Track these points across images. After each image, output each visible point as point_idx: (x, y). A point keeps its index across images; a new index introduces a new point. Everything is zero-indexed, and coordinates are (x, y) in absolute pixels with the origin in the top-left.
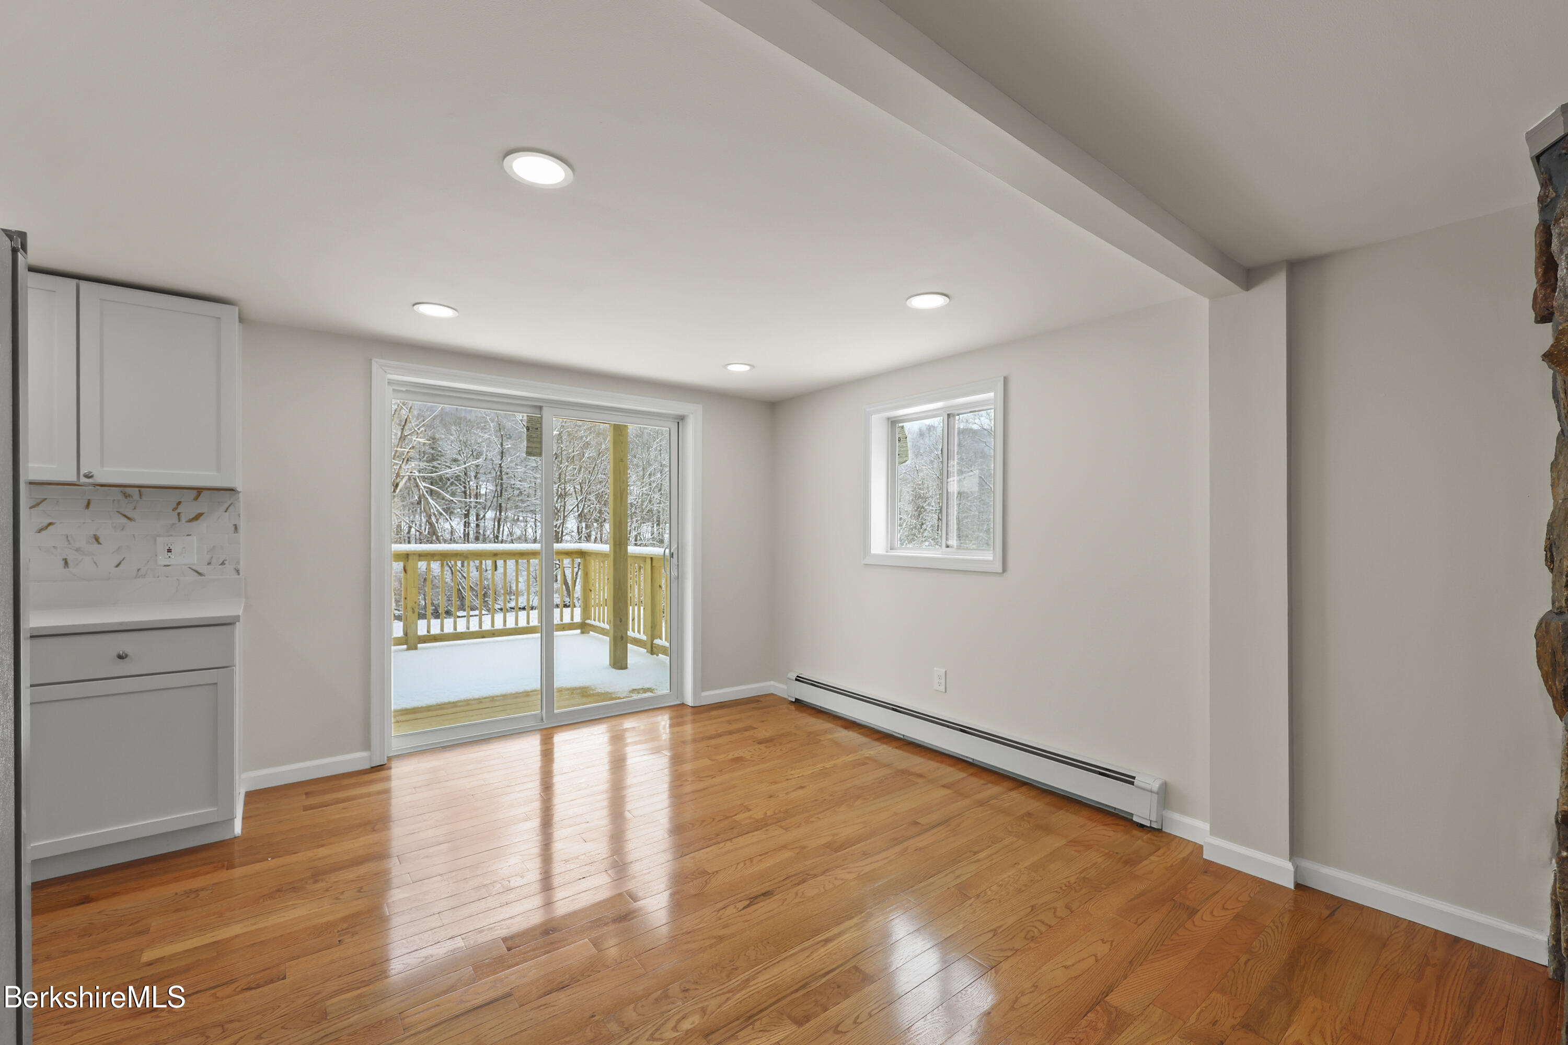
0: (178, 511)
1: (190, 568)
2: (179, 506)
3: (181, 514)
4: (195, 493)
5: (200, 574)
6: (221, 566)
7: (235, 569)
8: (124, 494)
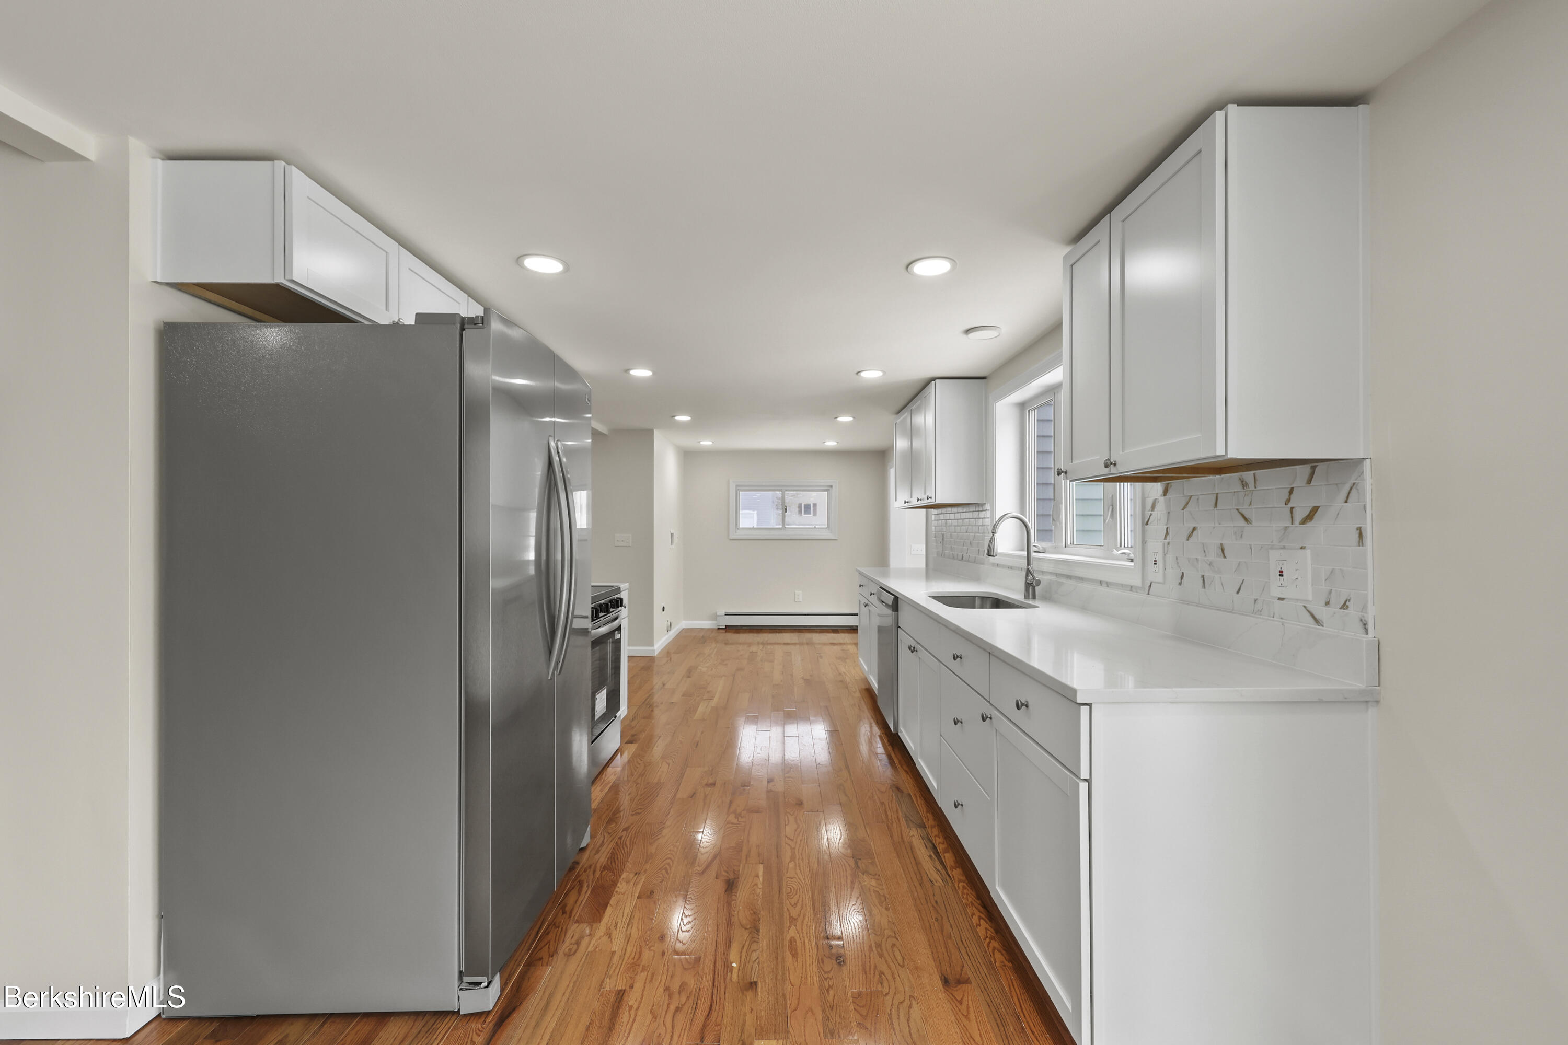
0: (1290, 505)
1: (1305, 607)
2: (1292, 496)
3: (1294, 510)
4: (1307, 469)
5: (1316, 621)
6: (1342, 610)
7: (1361, 620)
8: (1242, 482)
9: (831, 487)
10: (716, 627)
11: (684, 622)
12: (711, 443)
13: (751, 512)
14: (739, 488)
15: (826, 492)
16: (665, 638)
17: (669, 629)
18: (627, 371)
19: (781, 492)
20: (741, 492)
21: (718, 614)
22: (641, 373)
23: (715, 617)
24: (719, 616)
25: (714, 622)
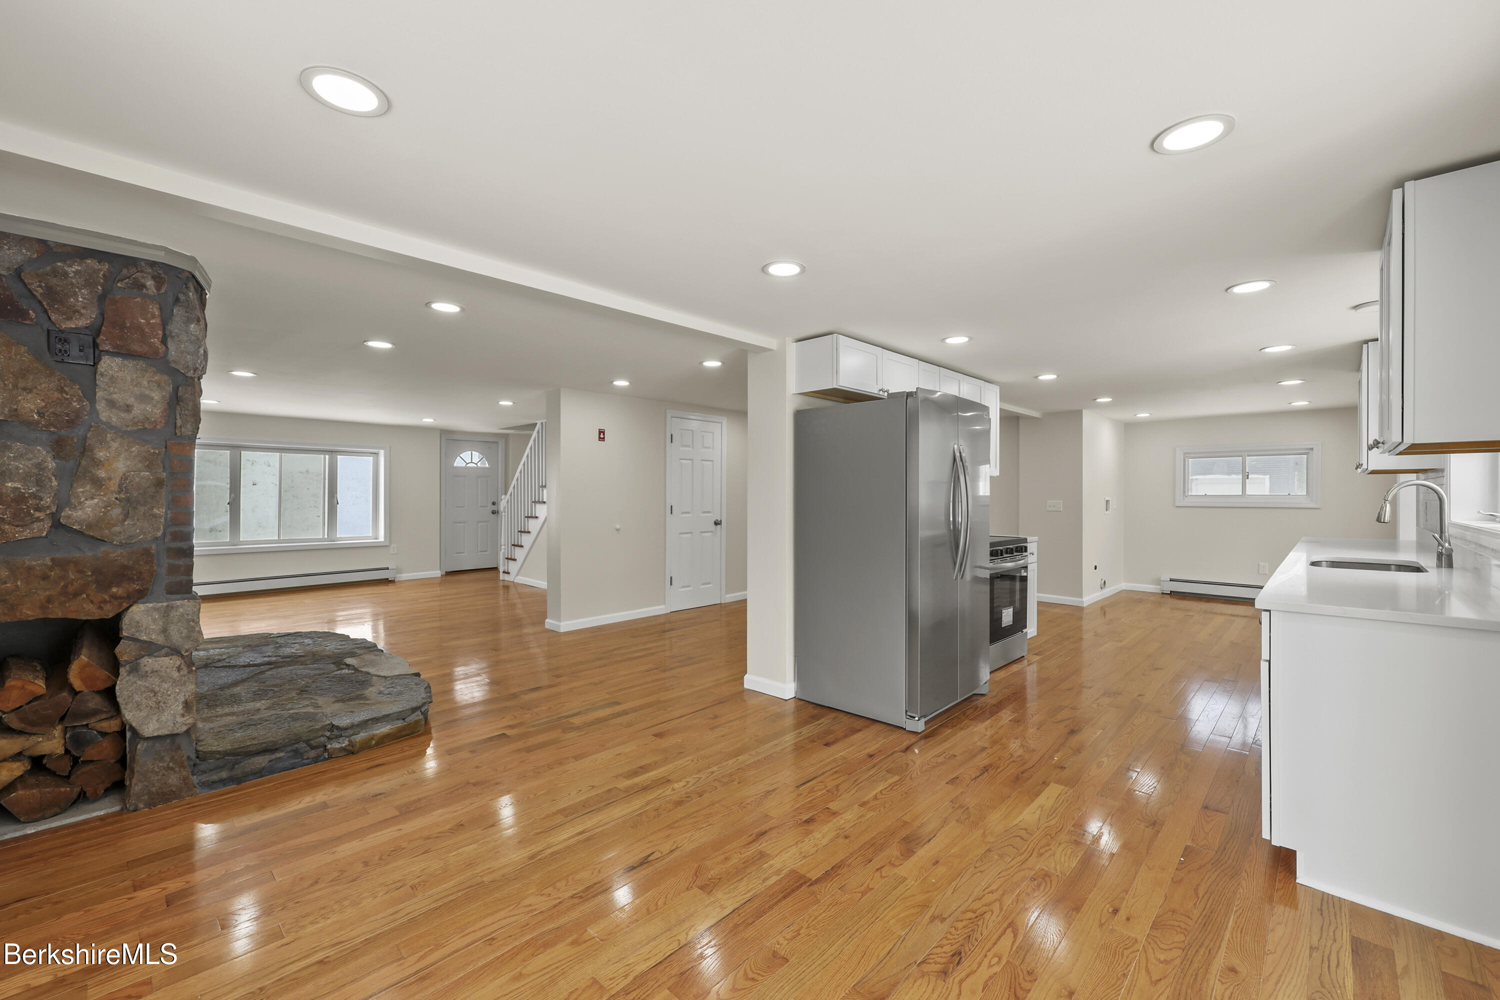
9: (1312, 449)
10: (1161, 592)
11: (1124, 584)
12: (1148, 415)
13: (1262, 476)
14: (1187, 455)
15: (1305, 456)
16: (1095, 595)
17: (1103, 586)
18: (1036, 377)
19: (1241, 458)
20: (1190, 460)
21: (1162, 579)
22: (1048, 377)
23: (1158, 582)
24: (1163, 581)
25: (1159, 587)
